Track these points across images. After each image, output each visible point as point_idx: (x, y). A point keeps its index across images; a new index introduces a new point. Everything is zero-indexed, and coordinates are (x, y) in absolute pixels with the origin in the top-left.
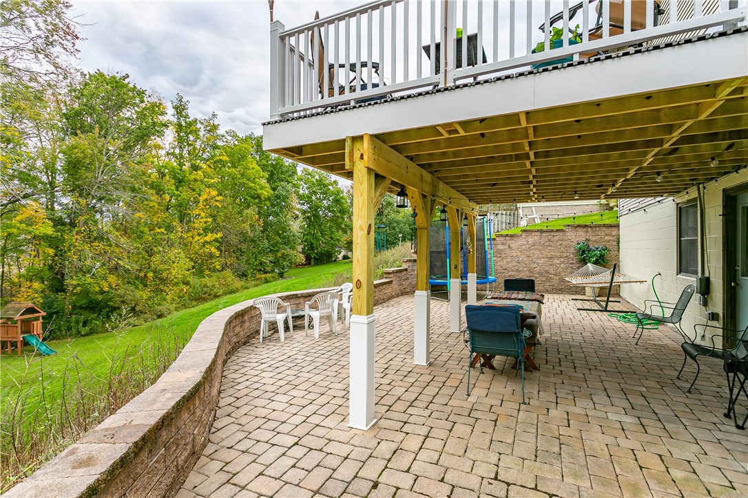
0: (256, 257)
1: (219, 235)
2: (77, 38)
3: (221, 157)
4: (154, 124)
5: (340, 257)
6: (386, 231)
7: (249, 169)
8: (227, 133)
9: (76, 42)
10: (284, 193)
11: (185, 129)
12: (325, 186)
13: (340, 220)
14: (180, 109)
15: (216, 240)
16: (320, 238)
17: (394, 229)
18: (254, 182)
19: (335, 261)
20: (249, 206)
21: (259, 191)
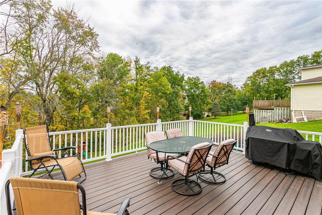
0: (165, 118)
1: (150, 111)
2: (99, 47)
3: (150, 79)
4: (125, 71)
5: (205, 116)
6: (228, 104)
7: (163, 82)
8: (154, 68)
9: (99, 48)
10: (177, 91)
11: (139, 69)
12: (196, 85)
13: (205, 100)
14: (137, 62)
15: (148, 113)
16: (195, 108)
17: (232, 103)
18: (164, 87)
19: (203, 118)
20: (162, 98)
21: (167, 91)
